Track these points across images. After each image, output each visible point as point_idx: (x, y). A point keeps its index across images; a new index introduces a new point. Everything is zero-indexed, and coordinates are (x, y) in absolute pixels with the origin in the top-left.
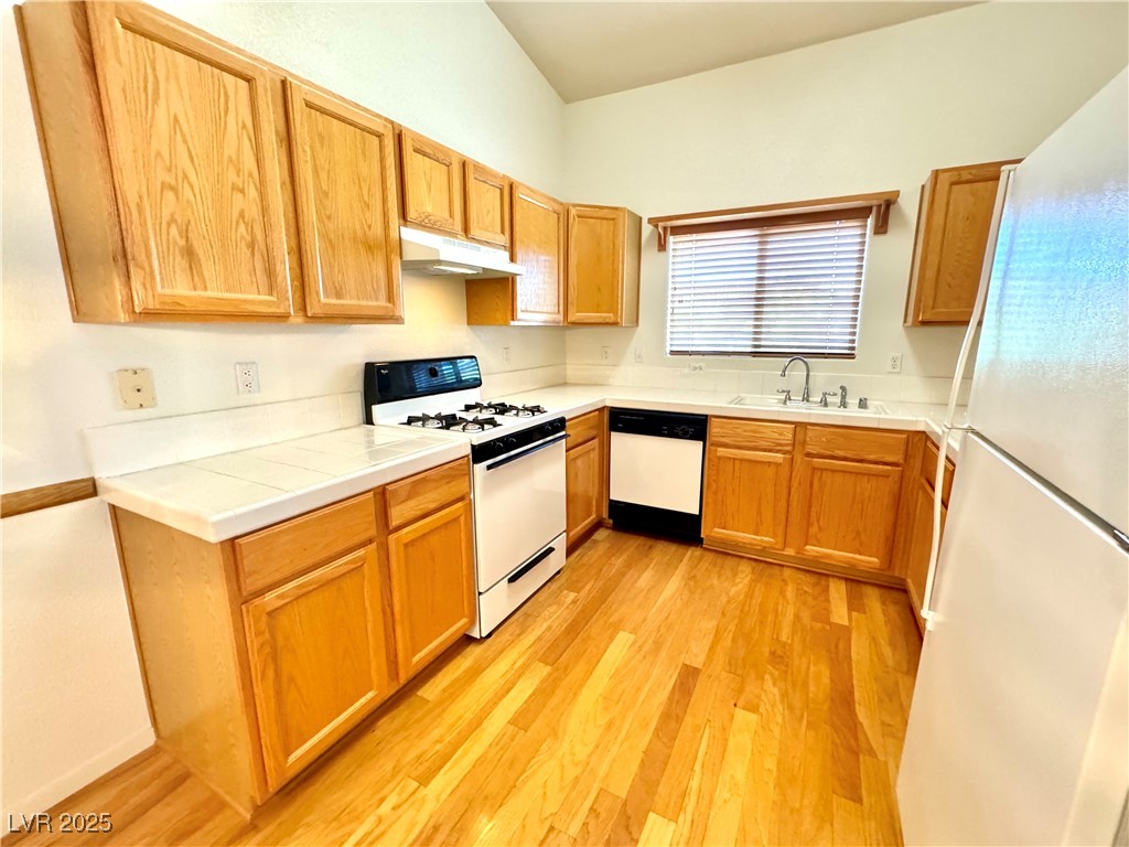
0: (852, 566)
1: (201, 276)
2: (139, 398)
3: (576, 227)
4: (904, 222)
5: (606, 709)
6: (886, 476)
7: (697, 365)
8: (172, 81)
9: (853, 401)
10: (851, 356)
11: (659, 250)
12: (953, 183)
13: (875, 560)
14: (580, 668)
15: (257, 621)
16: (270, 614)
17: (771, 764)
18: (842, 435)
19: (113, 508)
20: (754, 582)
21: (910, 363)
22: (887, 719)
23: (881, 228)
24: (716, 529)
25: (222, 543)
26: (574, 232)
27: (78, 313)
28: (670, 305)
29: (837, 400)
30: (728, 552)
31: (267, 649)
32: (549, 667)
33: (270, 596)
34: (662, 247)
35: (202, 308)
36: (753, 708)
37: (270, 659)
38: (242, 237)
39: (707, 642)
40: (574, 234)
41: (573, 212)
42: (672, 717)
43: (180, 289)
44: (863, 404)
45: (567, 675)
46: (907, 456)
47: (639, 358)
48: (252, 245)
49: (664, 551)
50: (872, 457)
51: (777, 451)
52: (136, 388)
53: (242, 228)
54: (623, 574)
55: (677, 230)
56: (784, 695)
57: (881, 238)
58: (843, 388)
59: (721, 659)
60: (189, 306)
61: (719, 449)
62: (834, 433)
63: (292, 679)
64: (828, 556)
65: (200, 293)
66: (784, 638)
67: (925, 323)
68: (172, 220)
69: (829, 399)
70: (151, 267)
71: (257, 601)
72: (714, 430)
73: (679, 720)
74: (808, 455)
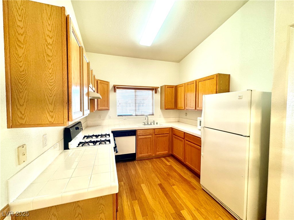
0: (164, 154)
3: (99, 85)
4: (159, 92)
5: (156, 200)
6: (167, 136)
7: (125, 118)
9: (155, 123)
10: (153, 115)
11: (114, 92)
12: (167, 87)
13: (167, 152)
14: (142, 196)
17: (184, 192)
18: (160, 130)
20: (151, 163)
21: (162, 116)
22: (188, 176)
23: (156, 92)
24: (140, 155)
26: (99, 86)
28: (117, 105)
29: (153, 123)
30: (142, 159)
32: (136, 200)
34: (115, 91)
36: (174, 185)
39: (156, 178)
40: (99, 87)
41: (99, 82)
42: (166, 194)
44: (157, 123)
45: (142, 199)
46: (170, 132)
47: (110, 117)
49: (130, 164)
50: (165, 133)
51: (150, 135)
52: (24, 154)
54: (128, 173)
55: (118, 88)
56: (175, 180)
57: (156, 94)
58: (154, 121)
59: (162, 180)
61: (139, 137)
62: (159, 130)
64: (160, 154)
66: (166, 171)
67: (166, 109)
69: (152, 123)
72: (138, 133)
73: (168, 194)
74: (155, 135)
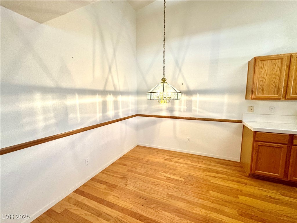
1: (264, 92)
2: (251, 111)
8: (266, 66)
15: (256, 145)
16: (259, 145)
19: (243, 125)
25: (254, 131)
27: (246, 98)
31: (257, 150)
33: (259, 143)
35: (263, 98)
37: (257, 153)
38: (274, 85)
43: (260, 95)
48: (275, 87)
52: (251, 109)
53: (274, 84)
60: (261, 97)
63: (260, 158)
65: (263, 95)
68: (261, 85)
70: (256, 92)
71: (257, 142)
